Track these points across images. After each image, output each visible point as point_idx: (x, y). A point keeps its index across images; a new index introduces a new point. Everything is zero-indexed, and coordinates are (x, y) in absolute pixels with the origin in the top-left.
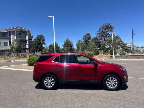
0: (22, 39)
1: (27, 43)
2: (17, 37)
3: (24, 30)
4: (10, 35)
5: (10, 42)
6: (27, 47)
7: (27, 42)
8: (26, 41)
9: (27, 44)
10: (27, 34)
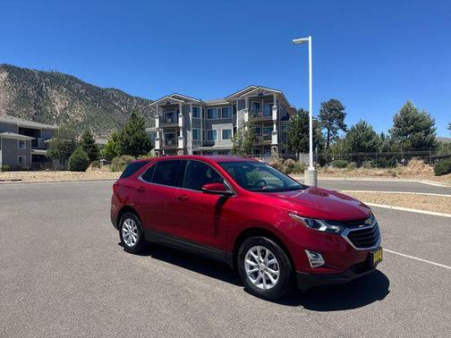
0: (262, 119)
1: (275, 131)
2: (249, 116)
3: (267, 92)
4: (235, 113)
5: (235, 129)
6: (274, 140)
7: (275, 126)
8: (271, 123)
9: (275, 134)
10: (275, 103)
